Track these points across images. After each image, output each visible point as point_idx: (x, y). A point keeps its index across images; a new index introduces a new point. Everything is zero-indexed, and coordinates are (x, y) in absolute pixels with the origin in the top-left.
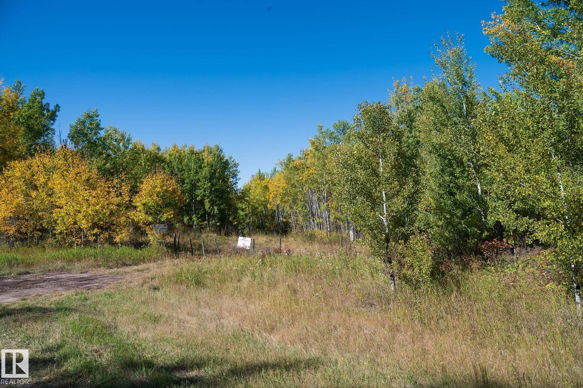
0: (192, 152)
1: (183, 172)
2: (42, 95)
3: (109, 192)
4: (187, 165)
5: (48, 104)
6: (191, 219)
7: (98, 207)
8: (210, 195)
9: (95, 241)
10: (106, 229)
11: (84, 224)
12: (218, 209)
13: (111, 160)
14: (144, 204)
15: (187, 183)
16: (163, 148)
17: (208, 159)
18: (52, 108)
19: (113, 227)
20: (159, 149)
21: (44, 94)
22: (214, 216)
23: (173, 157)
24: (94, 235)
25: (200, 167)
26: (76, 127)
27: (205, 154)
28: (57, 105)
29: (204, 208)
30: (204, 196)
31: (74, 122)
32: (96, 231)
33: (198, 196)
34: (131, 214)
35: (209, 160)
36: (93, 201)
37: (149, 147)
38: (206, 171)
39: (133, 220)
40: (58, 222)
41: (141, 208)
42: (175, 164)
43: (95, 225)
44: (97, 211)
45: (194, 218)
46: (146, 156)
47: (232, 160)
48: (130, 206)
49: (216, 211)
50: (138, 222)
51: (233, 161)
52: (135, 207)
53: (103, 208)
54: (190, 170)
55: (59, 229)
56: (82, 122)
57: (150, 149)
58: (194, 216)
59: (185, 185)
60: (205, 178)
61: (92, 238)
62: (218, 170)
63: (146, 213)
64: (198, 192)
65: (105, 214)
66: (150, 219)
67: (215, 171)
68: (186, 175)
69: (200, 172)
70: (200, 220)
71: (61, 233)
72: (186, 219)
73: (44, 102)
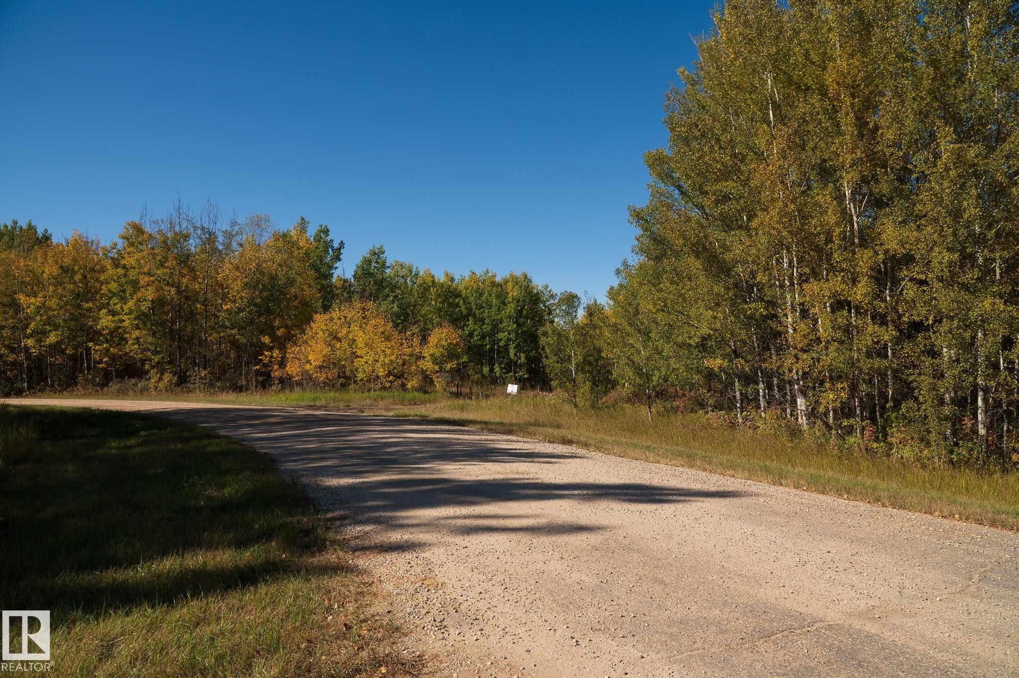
0: (493, 284)
1: (482, 310)
2: (326, 232)
3: (402, 344)
4: (487, 301)
5: (332, 241)
6: (492, 370)
7: (393, 358)
8: (517, 339)
9: (390, 387)
10: (399, 378)
11: (381, 372)
12: (526, 358)
13: (398, 300)
14: (431, 355)
15: (488, 324)
16: (457, 277)
17: (513, 293)
18: (336, 245)
19: (406, 375)
20: (452, 280)
21: (328, 230)
22: (521, 366)
23: (469, 291)
24: (389, 381)
25: (504, 304)
26: (362, 266)
27: (510, 286)
28: (342, 242)
29: (509, 355)
30: (509, 340)
31: (358, 260)
32: (391, 378)
33: (501, 340)
34: (420, 363)
35: (515, 294)
36: (388, 351)
37: (441, 278)
38: (510, 309)
39: (422, 368)
40: (360, 370)
41: (428, 358)
42: (472, 299)
43: (390, 373)
44: (391, 361)
45: (497, 369)
46: (437, 291)
47: (549, 289)
48: (420, 357)
49: (523, 359)
50: (426, 371)
51: (550, 292)
52: (424, 357)
53: (397, 358)
54: (490, 307)
55: (360, 376)
56: (368, 261)
57: (441, 281)
58: (496, 365)
59: (485, 326)
60: (510, 317)
61: (388, 385)
62: (526, 307)
63: (433, 363)
64: (501, 335)
65: (398, 363)
66: (437, 368)
67: (523, 307)
68: (485, 315)
69: (503, 309)
70: (504, 371)
71: (361, 380)
72: (486, 369)
73: (329, 238)
